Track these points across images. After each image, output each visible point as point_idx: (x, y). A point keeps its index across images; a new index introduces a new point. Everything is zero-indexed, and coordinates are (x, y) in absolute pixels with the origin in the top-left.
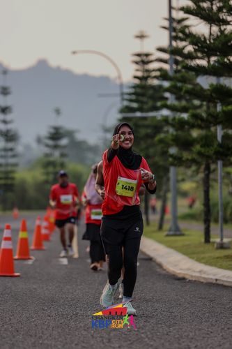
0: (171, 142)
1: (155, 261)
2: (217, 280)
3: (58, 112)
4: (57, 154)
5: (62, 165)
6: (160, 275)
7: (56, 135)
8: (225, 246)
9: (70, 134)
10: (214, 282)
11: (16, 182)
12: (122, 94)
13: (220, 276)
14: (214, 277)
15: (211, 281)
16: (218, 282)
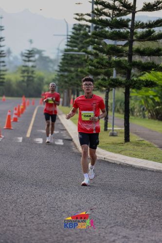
0: (88, 73)
1: (73, 142)
2: (105, 158)
3: (31, 41)
4: (30, 64)
5: (33, 72)
6: (73, 152)
7: (30, 54)
8: (114, 134)
9: (39, 52)
10: (103, 159)
11: (5, 81)
12: (68, 35)
13: (107, 156)
14: (104, 157)
15: (101, 159)
16: (105, 160)
